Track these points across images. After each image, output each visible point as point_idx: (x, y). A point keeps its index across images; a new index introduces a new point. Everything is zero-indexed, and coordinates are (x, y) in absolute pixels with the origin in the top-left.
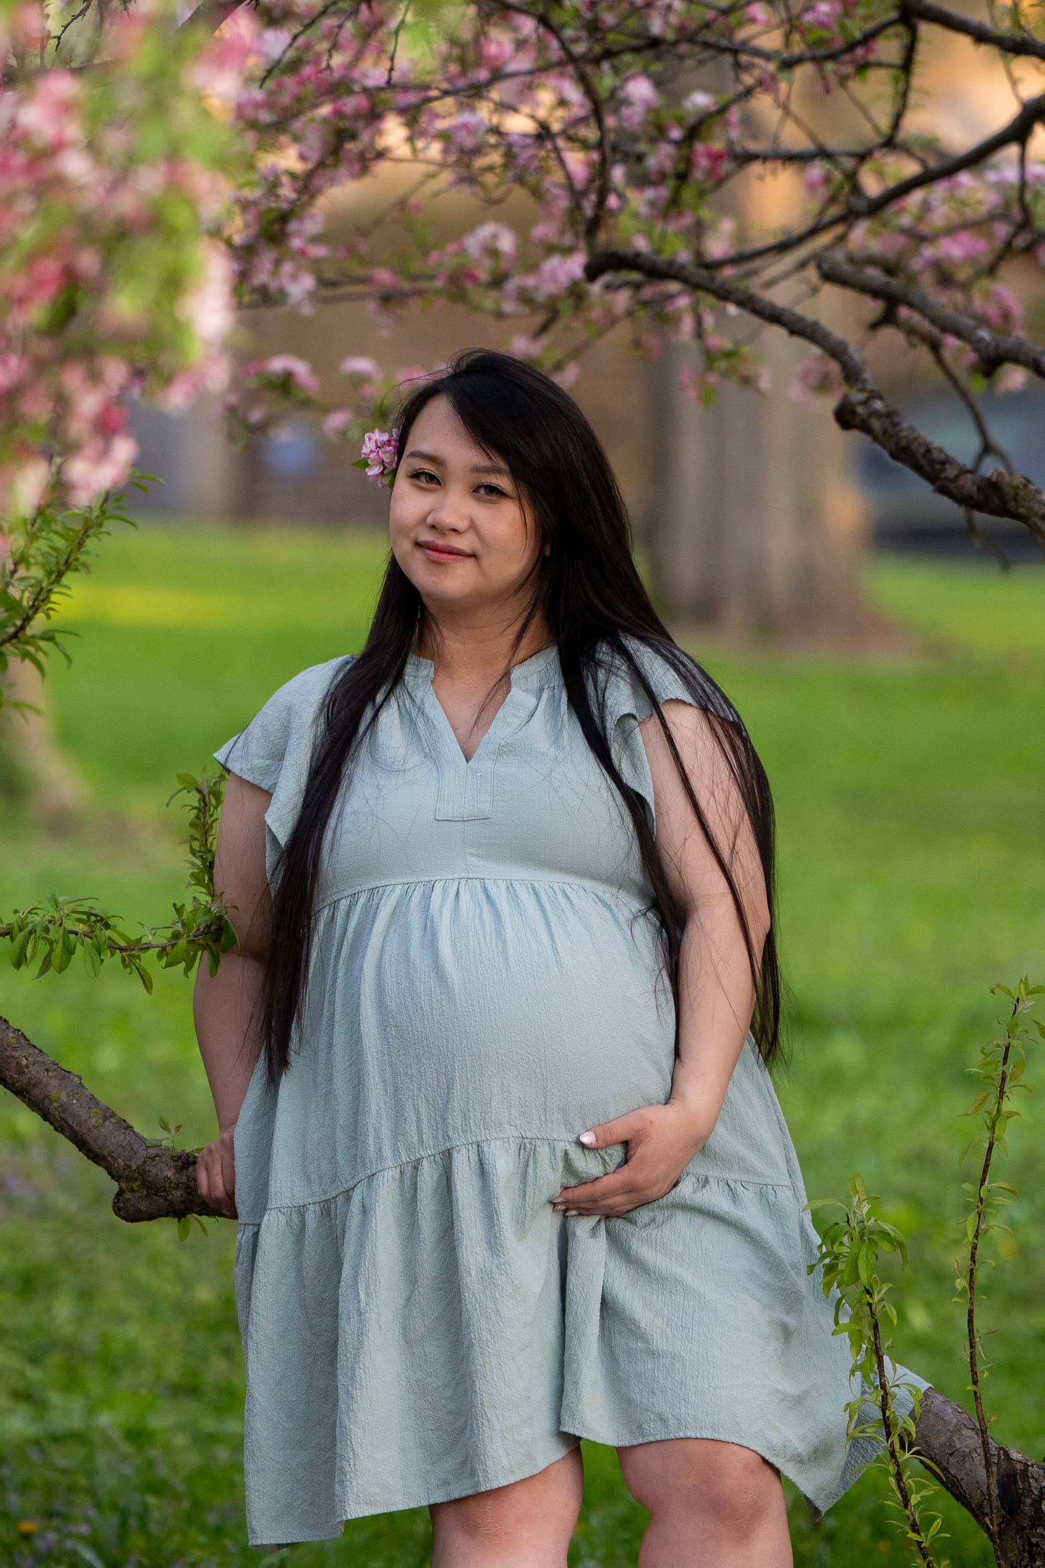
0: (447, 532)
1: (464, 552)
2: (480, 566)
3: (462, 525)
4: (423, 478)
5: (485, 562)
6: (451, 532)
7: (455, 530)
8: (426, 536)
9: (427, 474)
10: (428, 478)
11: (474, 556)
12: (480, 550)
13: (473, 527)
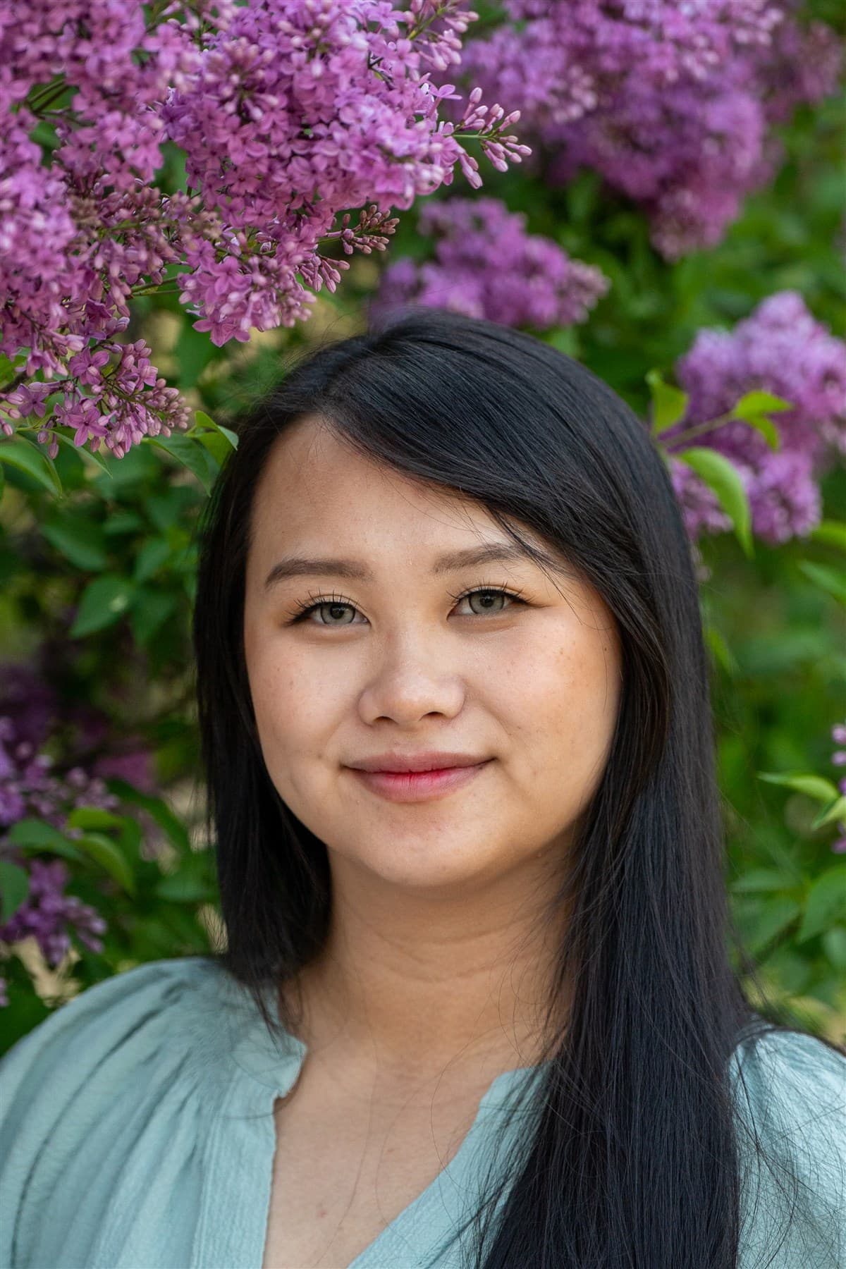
0: (417, 724)
1: (469, 758)
2: (510, 778)
3: (448, 700)
4: (317, 616)
5: (520, 767)
6: (428, 721)
7: (434, 714)
8: (371, 748)
9: (321, 606)
10: (326, 612)
11: (491, 760)
12: (502, 743)
13: (473, 695)
